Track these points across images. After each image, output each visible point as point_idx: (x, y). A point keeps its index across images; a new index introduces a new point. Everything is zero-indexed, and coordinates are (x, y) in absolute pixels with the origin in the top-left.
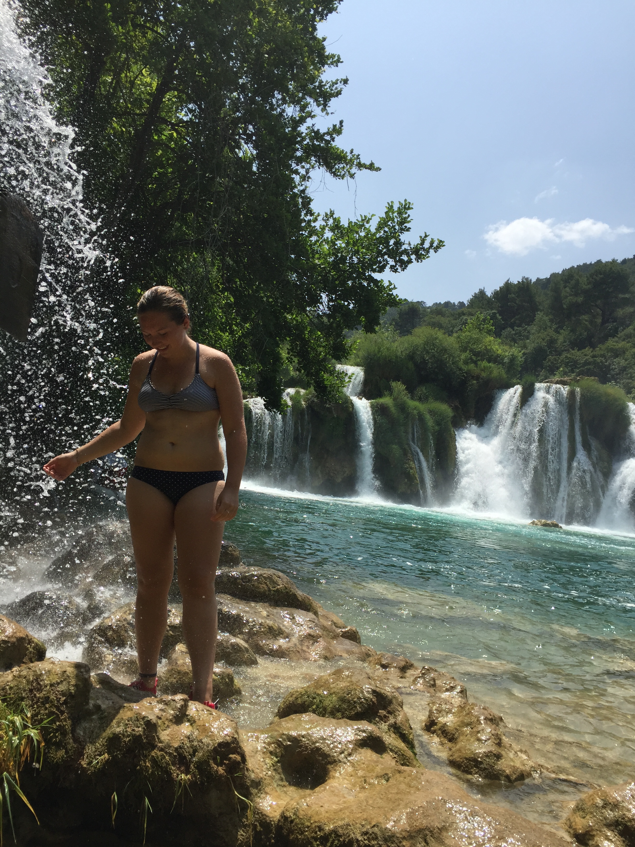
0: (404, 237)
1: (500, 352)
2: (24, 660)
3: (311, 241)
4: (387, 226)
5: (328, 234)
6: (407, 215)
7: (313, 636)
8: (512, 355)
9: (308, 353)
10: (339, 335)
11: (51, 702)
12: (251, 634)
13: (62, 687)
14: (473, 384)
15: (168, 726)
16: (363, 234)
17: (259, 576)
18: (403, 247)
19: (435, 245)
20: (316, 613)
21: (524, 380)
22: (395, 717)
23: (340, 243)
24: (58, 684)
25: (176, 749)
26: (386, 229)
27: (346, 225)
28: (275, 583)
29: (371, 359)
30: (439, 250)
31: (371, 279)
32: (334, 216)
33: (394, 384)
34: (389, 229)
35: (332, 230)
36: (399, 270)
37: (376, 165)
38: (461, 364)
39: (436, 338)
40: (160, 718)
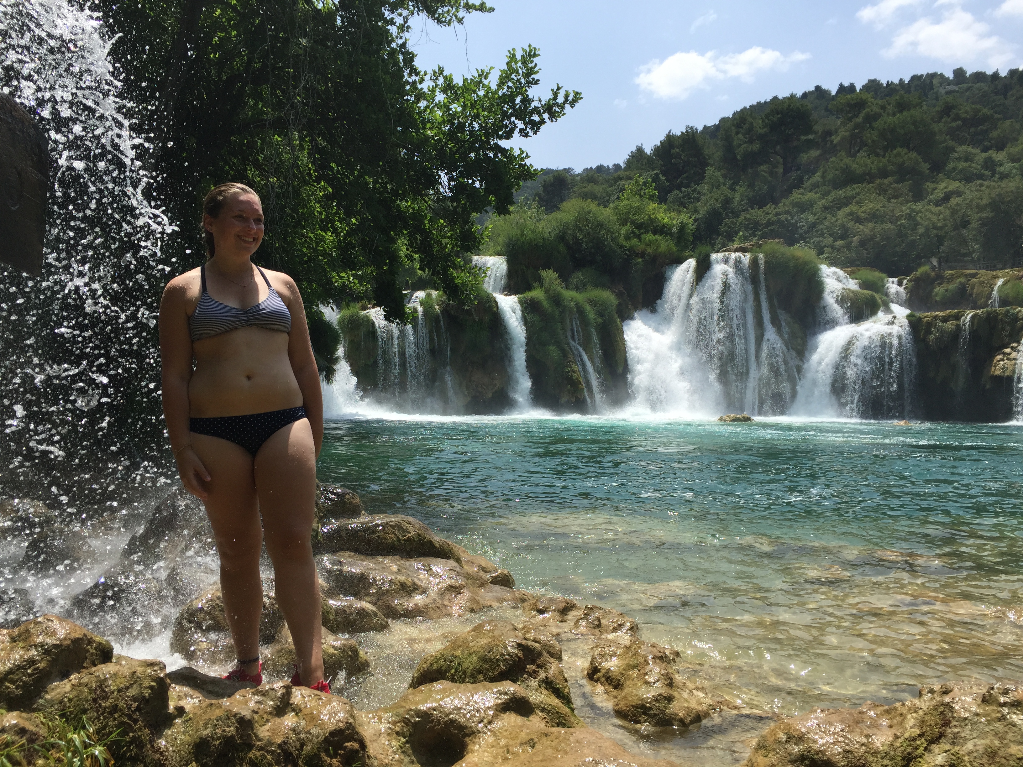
0: (533, 92)
1: (666, 220)
2: (85, 665)
3: (419, 108)
4: (511, 80)
5: (440, 97)
6: (533, 65)
7: (455, 587)
8: (681, 223)
9: (431, 247)
10: (466, 221)
11: (121, 710)
12: (381, 594)
13: (133, 692)
14: (638, 263)
15: (268, 721)
16: (481, 93)
17: (384, 525)
18: (533, 105)
19: (570, 98)
20: (458, 560)
21: (697, 251)
22: (546, 670)
23: (456, 107)
24: (127, 688)
25: (280, 746)
26: (510, 84)
27: (461, 84)
28: (405, 531)
29: (514, 245)
30: (577, 104)
31: (497, 149)
32: (445, 74)
33: (543, 273)
34: (513, 83)
35: (444, 91)
36: (531, 133)
37: (488, 5)
38: (622, 241)
39: (589, 212)
40: (257, 713)
